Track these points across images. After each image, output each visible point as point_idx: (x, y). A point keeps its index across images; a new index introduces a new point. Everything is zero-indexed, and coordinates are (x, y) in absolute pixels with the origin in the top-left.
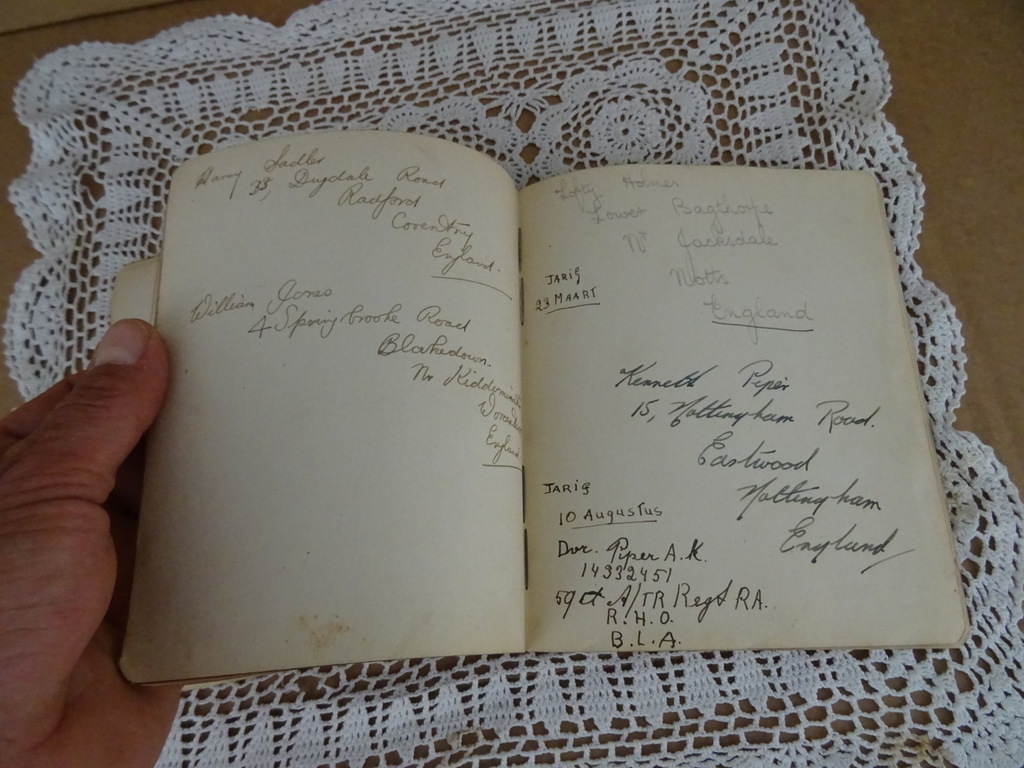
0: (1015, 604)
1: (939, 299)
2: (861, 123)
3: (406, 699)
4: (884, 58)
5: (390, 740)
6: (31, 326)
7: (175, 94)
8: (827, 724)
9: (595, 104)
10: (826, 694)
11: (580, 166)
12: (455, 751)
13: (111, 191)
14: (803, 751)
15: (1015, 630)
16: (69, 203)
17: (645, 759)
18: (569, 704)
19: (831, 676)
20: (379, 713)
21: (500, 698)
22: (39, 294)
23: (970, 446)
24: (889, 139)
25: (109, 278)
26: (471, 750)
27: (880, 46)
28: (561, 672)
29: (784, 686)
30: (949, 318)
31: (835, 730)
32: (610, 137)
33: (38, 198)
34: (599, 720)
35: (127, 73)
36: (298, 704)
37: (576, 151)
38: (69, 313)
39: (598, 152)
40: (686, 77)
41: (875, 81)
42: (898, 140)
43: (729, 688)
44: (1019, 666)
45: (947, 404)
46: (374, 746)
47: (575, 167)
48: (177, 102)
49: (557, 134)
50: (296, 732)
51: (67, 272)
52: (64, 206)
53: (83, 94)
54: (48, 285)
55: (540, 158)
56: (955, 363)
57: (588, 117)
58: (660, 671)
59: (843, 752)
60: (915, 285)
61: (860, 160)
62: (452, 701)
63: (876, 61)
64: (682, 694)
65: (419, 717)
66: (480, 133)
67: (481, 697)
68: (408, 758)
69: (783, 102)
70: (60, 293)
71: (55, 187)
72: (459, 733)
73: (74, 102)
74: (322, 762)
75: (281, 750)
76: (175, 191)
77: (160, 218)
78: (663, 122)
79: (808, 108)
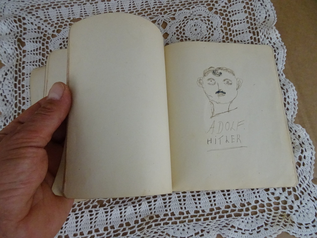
0: (311, 175)
1: (290, 85)
2: (268, 30)
3: (132, 206)
4: (275, 9)
5: (127, 219)
6: (3, 89)
7: (48, 12)
8: (257, 210)
9: (186, 20)
10: (257, 202)
11: (182, 40)
12: (147, 221)
13: (28, 44)
14: (250, 218)
15: (311, 182)
16: (13, 48)
17: (204, 222)
18: (181, 206)
19: (258, 197)
20: (123, 211)
21: (160, 205)
22: (5, 78)
23: (299, 129)
24: (276, 35)
25: (29, 73)
26: (152, 221)
27: (273, 5)
28: (179, 197)
29: (245, 200)
30: (293, 90)
31: (259, 212)
32: (191, 32)
33: (3, 46)
34: (190, 211)
35: (31, 4)
36: (98, 208)
37: (180, 36)
38: (15, 85)
39: (187, 36)
40: (214, 13)
41: (272, 16)
42: (279, 35)
43: (229, 201)
44: (312, 192)
45: (292, 116)
46: (122, 221)
47: (180, 41)
48: (49, 15)
49: (174, 30)
50: (97, 217)
51: (14, 71)
52: (12, 49)
53: (16, 11)
54: (8, 75)
55: (169, 37)
56: (294, 104)
57: (184, 25)
58: (208, 196)
59: (262, 218)
60: (283, 80)
61: (267, 41)
62: (146, 206)
63: (272, 10)
64: (215, 202)
65: (136, 211)
67: (154, 205)
68: (132, 224)
69: (244, 22)
70: (12, 78)
71: (8, 42)
72: (148, 216)
73: (13, 14)
74: (106, 226)
75: (92, 223)
76: (50, 45)
77: (45, 54)
78: (207, 27)
79: (252, 24)
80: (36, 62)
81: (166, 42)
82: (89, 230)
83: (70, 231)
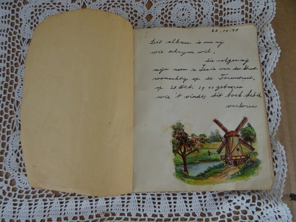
1: (276, 93)
2: (263, 26)
3: (88, 201)
5: (81, 212)
8: (218, 221)
9: (174, 2)
10: (218, 213)
11: (166, 26)
12: (102, 218)
18: (140, 208)
19: (221, 208)
20: (79, 203)
21: (118, 203)
24: (271, 34)
26: (107, 218)
28: (138, 198)
29: (206, 210)
30: (277, 100)
32: (178, 16)
34: (148, 214)
36: (52, 198)
37: (165, 19)
39: (172, 21)
41: (271, 9)
42: (274, 35)
43: (189, 209)
45: (274, 128)
46: (76, 213)
47: (164, 26)
49: (159, 12)
50: (51, 206)
55: (152, 20)
56: (278, 115)
57: (171, 7)
58: (169, 201)
60: (270, 86)
61: (260, 40)
62: (103, 203)
63: (272, 1)
64: (175, 208)
65: (92, 206)
66: (132, 7)
67: (112, 202)
68: (87, 219)
69: (239, 12)
72: (104, 212)
74: (59, 216)
75: (46, 212)
76: (21, 13)
77: (14, 23)
78: (196, 13)
79: (247, 16)
80: (4, 31)
81: (148, 25)
82: (42, 219)
83: (22, 216)
